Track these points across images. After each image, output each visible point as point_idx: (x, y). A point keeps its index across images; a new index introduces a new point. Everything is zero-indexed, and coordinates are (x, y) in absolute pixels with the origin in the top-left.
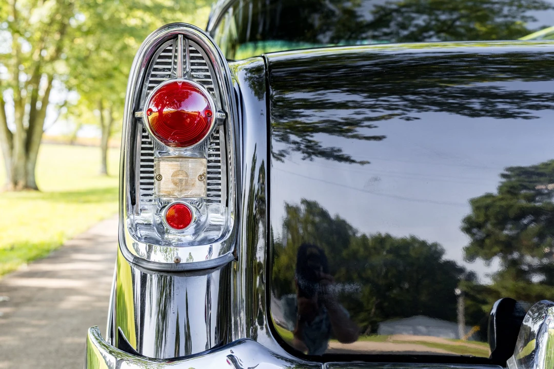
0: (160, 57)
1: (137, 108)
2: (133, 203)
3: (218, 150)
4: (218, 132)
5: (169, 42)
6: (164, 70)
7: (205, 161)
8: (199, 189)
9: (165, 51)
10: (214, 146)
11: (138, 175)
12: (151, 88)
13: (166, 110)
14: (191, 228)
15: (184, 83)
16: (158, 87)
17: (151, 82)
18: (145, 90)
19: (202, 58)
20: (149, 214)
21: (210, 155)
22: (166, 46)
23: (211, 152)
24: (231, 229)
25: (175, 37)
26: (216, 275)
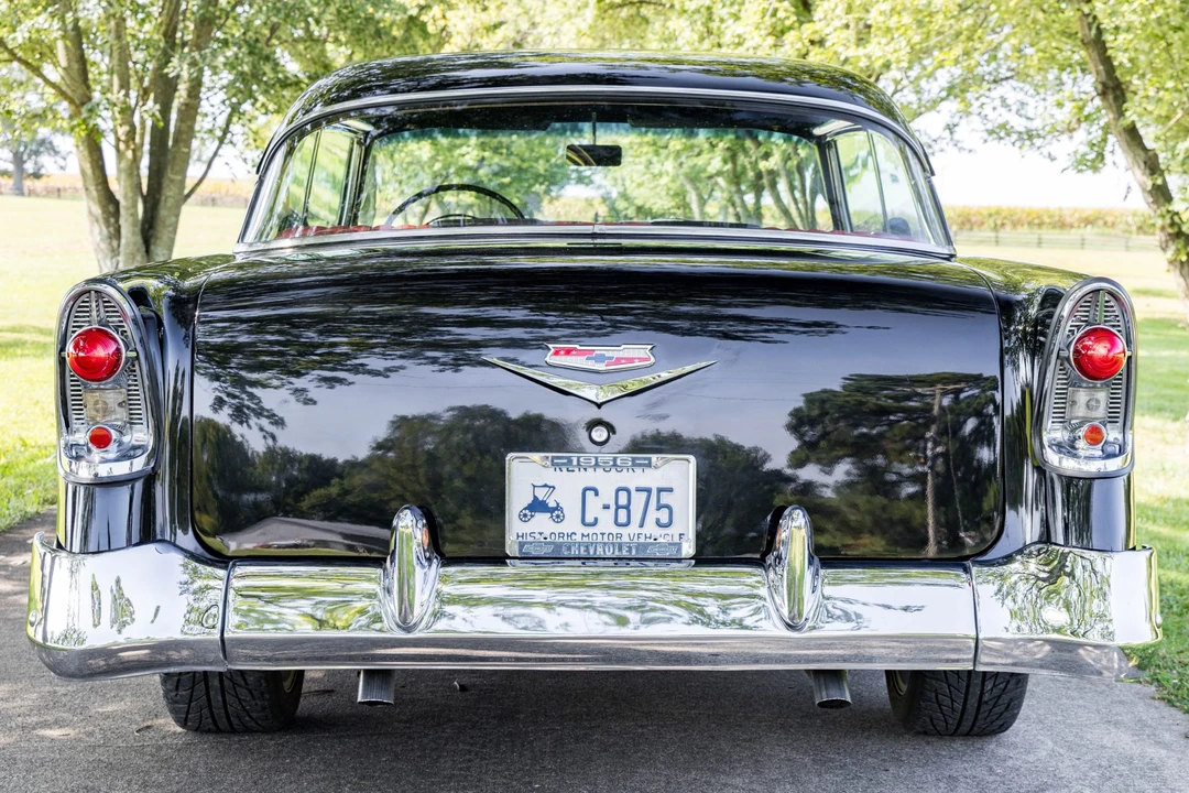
0: (80, 307)
1: (62, 349)
2: (67, 426)
3: (136, 381)
4: (134, 366)
5: (87, 295)
6: (84, 317)
7: (124, 390)
8: (121, 415)
9: (83, 302)
10: (132, 377)
11: (70, 403)
12: (74, 332)
13: (81, 354)
14: (113, 447)
15: (98, 330)
16: (79, 331)
17: (74, 327)
18: (69, 333)
19: (114, 307)
20: (82, 437)
21: (129, 385)
22: (84, 298)
23: (130, 382)
24: (150, 448)
25: (89, 292)
26: (139, 486)
